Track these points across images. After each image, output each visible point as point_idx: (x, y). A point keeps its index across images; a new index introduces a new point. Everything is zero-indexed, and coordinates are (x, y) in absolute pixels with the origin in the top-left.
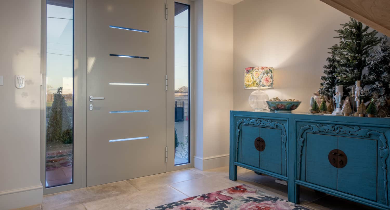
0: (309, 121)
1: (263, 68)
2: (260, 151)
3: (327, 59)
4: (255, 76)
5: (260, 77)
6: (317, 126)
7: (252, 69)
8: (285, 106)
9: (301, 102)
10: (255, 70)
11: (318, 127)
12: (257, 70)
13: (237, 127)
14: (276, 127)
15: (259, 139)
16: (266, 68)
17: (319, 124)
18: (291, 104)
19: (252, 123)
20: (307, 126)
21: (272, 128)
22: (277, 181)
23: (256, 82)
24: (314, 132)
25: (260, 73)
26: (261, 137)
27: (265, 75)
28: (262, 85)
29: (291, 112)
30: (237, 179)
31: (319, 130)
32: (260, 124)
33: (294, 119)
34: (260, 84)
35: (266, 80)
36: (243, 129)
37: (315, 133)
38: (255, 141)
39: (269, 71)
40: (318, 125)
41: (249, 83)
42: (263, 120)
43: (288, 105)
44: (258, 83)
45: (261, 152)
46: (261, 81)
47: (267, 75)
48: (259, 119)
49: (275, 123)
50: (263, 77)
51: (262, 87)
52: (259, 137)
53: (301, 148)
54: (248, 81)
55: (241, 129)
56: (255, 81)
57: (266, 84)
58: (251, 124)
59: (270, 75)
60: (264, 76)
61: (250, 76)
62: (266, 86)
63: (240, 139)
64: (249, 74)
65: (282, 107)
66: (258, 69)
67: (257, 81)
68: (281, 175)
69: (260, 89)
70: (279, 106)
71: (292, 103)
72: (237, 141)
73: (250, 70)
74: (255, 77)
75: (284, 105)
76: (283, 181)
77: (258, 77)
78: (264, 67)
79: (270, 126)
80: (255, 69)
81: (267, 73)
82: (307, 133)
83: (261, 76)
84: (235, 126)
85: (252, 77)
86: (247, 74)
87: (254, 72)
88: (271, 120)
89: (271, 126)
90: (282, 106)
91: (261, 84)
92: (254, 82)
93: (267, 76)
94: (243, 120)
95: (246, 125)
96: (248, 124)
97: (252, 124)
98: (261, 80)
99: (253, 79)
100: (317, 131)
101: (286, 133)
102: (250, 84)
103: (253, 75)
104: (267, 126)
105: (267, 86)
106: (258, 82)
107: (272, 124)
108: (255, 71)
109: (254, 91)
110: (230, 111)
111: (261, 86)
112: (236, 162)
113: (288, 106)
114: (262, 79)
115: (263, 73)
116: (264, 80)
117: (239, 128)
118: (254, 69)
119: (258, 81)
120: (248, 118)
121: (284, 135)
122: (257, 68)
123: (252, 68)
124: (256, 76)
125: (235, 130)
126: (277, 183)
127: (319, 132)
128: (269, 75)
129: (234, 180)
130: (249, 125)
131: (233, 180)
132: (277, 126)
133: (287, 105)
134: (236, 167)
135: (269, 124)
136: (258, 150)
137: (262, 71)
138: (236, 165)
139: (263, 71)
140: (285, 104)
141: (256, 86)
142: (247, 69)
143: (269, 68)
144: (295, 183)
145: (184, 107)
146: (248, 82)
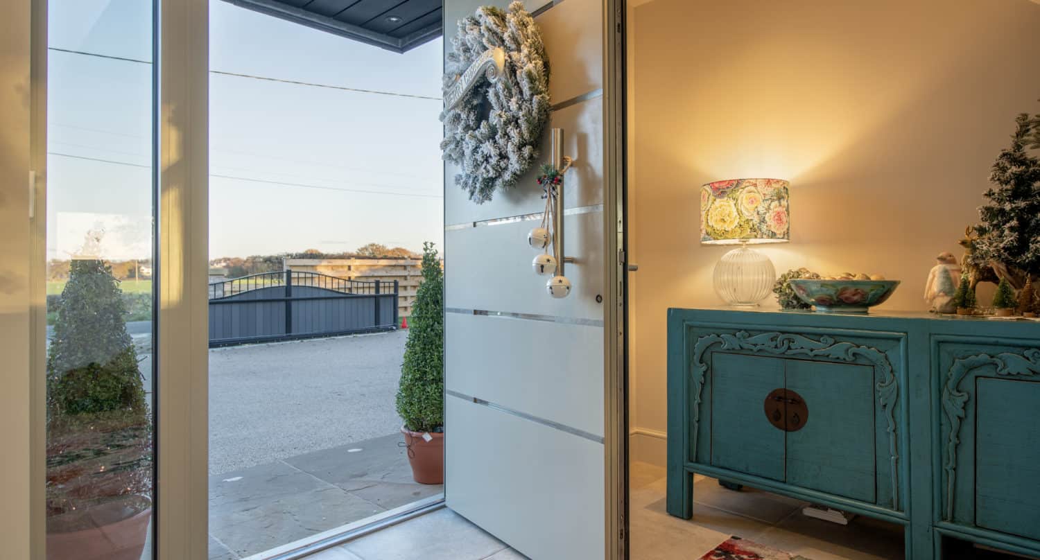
0: (993, 340)
1: (769, 182)
2: (786, 430)
3: (1004, 155)
4: (748, 207)
5: (762, 211)
6: (1024, 357)
7: (737, 186)
8: (864, 295)
9: (899, 282)
10: (746, 187)
11: (1028, 359)
12: (753, 188)
13: (696, 358)
14: (853, 358)
15: (782, 395)
16: (778, 181)
17: (1033, 350)
18: (883, 287)
19: (755, 345)
20: (983, 357)
21: (837, 361)
22: (809, 512)
23: (751, 224)
24: (1009, 374)
25: (760, 197)
26: (791, 389)
27: (773, 204)
28: (767, 233)
29: (866, 313)
30: (695, 512)
31: (1030, 368)
32: (789, 348)
33: (930, 335)
34: (760, 230)
35: (776, 218)
36: (716, 365)
37: (1014, 378)
38: (767, 402)
39: (782, 192)
40: (1027, 353)
41: (726, 226)
42: (798, 336)
43: (873, 292)
44: (756, 227)
45: (789, 434)
46: (763, 221)
47: (780, 203)
48: (783, 333)
49: (851, 347)
50: (768, 209)
51: (768, 237)
52: (783, 387)
53: (955, 422)
54: (723, 220)
55: (710, 363)
56: (747, 220)
57: (778, 229)
58: (752, 350)
59: (786, 204)
60: (772, 207)
61: (730, 206)
62: (778, 236)
63: (707, 396)
64: (726, 198)
65: (856, 298)
66: (755, 185)
67: (752, 220)
68: (875, 503)
69: (747, 245)
70: (847, 295)
71: (886, 286)
72: (698, 400)
73: (728, 188)
74: (747, 209)
75: (863, 291)
76: (830, 511)
77: (757, 207)
78: (772, 179)
79: (828, 356)
80: (744, 184)
81: (780, 198)
82: (976, 377)
83: (763, 207)
84: (690, 354)
85: (737, 209)
86: (718, 200)
87: (742, 195)
88: (831, 335)
89: (830, 356)
90: (854, 295)
91: (764, 228)
92: (742, 224)
93: (780, 205)
94: (719, 336)
95: (731, 351)
96: (738, 348)
97: (755, 349)
98: (764, 218)
99: (740, 213)
100: (1024, 371)
101: (894, 375)
102: (730, 229)
103: (739, 201)
104: (816, 355)
105: (780, 234)
106: (755, 223)
107: (838, 350)
108: (744, 192)
109: (732, 249)
110: (669, 310)
111: (764, 236)
112: (692, 462)
113: (874, 295)
114: (768, 214)
115: (768, 197)
116: (772, 217)
117: (701, 361)
118: (743, 186)
119: (756, 220)
120: (740, 330)
121: (886, 384)
122: (754, 182)
123: (735, 183)
124: (751, 207)
125: (689, 367)
126: (811, 518)
127: (1031, 374)
128: (784, 203)
129: (685, 517)
130: (744, 352)
131: (682, 518)
132: (854, 354)
133: (872, 290)
134: (691, 475)
135: (821, 348)
136: (780, 428)
137: (766, 193)
138: (692, 470)
139: (769, 191)
140: (867, 289)
141: (751, 235)
142: (717, 185)
143: (784, 183)
144: (936, 533)
145: (397, 295)
146: (722, 223)
